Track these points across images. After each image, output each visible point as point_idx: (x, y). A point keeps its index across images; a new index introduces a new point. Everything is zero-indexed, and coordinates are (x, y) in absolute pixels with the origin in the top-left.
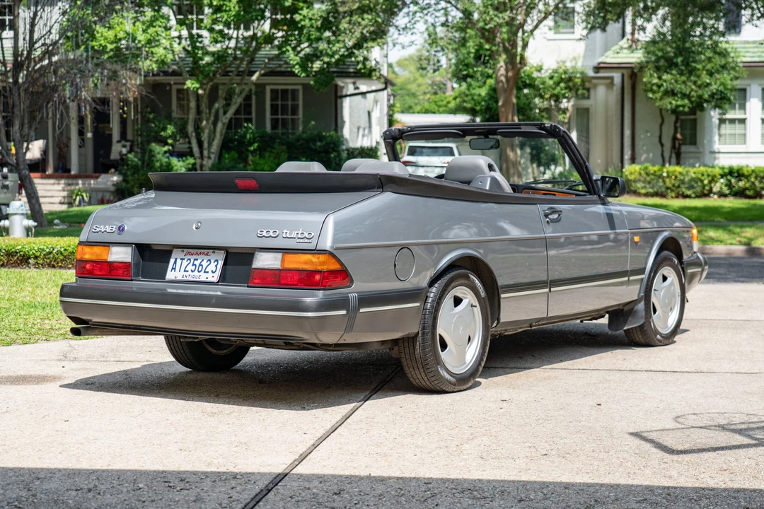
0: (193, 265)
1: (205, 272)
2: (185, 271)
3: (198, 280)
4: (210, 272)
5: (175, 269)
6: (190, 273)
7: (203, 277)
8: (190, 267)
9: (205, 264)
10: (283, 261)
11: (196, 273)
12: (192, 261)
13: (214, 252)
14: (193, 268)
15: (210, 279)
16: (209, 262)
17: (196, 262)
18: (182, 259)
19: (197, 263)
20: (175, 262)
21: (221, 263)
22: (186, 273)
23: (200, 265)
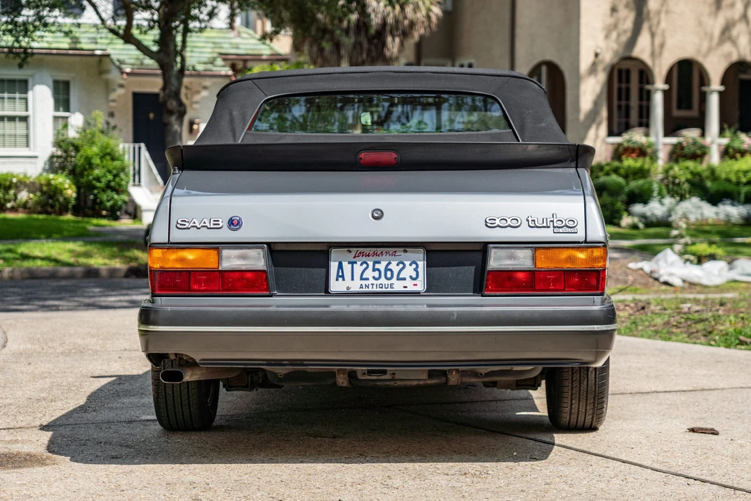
0: (374, 270)
1: (398, 279)
2: (362, 279)
3: (389, 290)
4: (408, 279)
5: (343, 276)
6: (372, 281)
7: (398, 286)
8: (369, 273)
9: (394, 266)
10: (534, 259)
11: (383, 281)
12: (371, 264)
13: (405, 251)
14: (376, 274)
15: (411, 288)
16: (401, 266)
17: (377, 266)
18: (352, 263)
19: (382, 266)
20: (340, 266)
21: (422, 265)
22: (364, 283)
23: (387, 269)
